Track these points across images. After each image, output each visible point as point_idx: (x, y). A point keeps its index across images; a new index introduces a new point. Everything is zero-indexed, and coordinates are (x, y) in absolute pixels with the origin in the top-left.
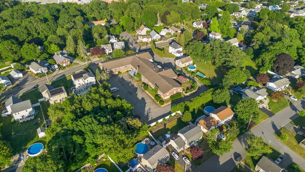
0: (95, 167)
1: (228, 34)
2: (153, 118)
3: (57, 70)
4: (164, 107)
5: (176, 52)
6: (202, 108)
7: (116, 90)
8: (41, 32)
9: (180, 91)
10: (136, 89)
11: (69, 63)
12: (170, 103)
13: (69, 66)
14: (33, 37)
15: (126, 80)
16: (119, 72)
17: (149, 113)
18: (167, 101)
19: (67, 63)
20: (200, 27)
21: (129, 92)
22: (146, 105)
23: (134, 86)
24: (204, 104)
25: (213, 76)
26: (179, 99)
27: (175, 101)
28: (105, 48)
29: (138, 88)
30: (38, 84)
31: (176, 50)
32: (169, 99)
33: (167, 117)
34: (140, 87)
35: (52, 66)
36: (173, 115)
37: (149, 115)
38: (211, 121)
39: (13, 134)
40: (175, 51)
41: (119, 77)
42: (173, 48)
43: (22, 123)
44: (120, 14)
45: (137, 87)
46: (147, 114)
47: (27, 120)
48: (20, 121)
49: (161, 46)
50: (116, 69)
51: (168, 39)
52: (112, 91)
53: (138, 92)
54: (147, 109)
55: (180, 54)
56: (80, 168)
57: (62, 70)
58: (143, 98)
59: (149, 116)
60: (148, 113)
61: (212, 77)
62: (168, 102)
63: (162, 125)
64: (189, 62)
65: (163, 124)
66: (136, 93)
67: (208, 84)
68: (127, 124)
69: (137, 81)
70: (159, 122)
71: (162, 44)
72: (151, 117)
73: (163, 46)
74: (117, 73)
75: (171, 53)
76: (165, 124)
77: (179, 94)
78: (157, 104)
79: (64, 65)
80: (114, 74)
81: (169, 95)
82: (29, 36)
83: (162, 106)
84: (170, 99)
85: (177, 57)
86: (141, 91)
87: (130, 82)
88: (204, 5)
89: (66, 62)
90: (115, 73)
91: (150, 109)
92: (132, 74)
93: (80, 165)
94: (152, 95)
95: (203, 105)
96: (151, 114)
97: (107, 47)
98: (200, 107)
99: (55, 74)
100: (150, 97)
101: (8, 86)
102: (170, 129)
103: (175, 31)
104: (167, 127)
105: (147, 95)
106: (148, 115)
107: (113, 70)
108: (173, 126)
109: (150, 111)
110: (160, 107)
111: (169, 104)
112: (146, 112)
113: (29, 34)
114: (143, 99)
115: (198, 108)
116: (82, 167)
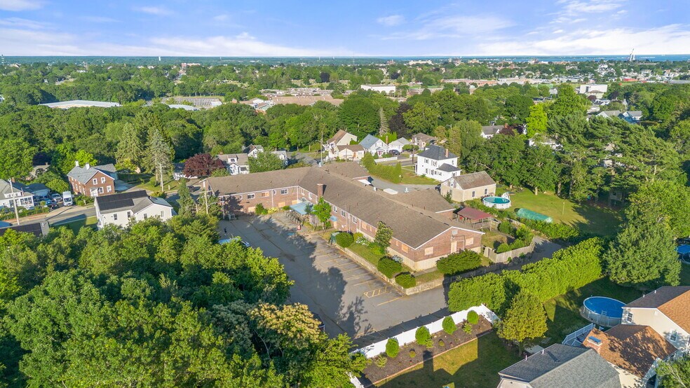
2: (374, 330)
4: (416, 294)
5: (440, 169)
6: (571, 304)
8: (65, 139)
9: (472, 246)
10: (312, 247)
11: (109, 189)
12: (438, 283)
15: (279, 227)
16: (260, 208)
17: (359, 312)
18: (426, 276)
19: (105, 189)
21: (286, 255)
22: (346, 288)
23: (305, 241)
25: (576, 221)
28: (229, 161)
29: (319, 245)
31: (440, 163)
32: (433, 270)
33: (435, 327)
34: (324, 243)
35: (55, 196)
37: (357, 321)
38: (638, 337)
40: (434, 168)
41: (259, 220)
42: (430, 160)
45: (313, 241)
46: (348, 316)
50: (249, 197)
51: (410, 156)
53: (315, 253)
54: (347, 299)
55: (451, 173)
58: (336, 269)
59: (358, 324)
60: (352, 314)
62: (429, 281)
63: (413, 356)
64: (486, 187)
65: (420, 351)
66: (311, 256)
67: (570, 234)
68: (252, 324)
69: (317, 229)
70: (401, 344)
72: (364, 325)
74: (252, 209)
75: (423, 176)
76: (428, 355)
77: (465, 254)
78: (390, 288)
80: (242, 210)
81: (432, 256)
83: (409, 291)
84: (436, 272)
86: (329, 251)
87: (293, 231)
89: (102, 185)
90: (246, 210)
91: (361, 302)
92: (302, 211)
94: (368, 259)
96: (363, 317)
97: (236, 159)
98: (562, 300)
99: (55, 213)
100: (358, 266)
102: (452, 373)
104: (436, 367)
105: (351, 261)
106: (352, 317)
107: (241, 196)
108: (464, 363)
109: (360, 307)
110: (398, 296)
111: (435, 289)
112: (345, 310)
114: (335, 272)
115: (554, 302)
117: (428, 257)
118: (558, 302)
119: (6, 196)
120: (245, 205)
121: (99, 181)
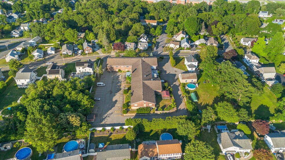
0: (28, 144)
1: (274, 61)
3: (79, 54)
4: (126, 116)
5: (188, 65)
7: (102, 85)
9: (151, 106)
10: (120, 90)
11: (91, 51)
12: (134, 114)
13: (91, 54)
14: (88, 24)
15: (119, 79)
16: (120, 70)
18: (133, 111)
20: (247, 44)
21: (111, 91)
23: (120, 87)
24: (167, 130)
25: (208, 103)
26: (146, 114)
27: (141, 114)
28: (128, 45)
29: (122, 90)
30: (58, 62)
31: (189, 63)
33: (118, 128)
36: (125, 127)
38: (151, 150)
39: (8, 94)
42: (187, 61)
43: (19, 89)
44: (174, 17)
45: (122, 88)
47: (23, 88)
48: (19, 87)
49: (183, 56)
50: (116, 67)
51: (197, 50)
52: (98, 85)
53: (118, 93)
54: (110, 112)
56: (18, 140)
57: (83, 56)
58: (117, 101)
60: (107, 117)
61: (205, 103)
62: (132, 113)
63: (108, 133)
64: (192, 80)
65: (110, 132)
66: (116, 94)
67: (190, 110)
68: (67, 119)
69: (128, 83)
70: (106, 129)
71: (187, 53)
72: (106, 121)
73: (185, 56)
74: (117, 70)
76: (111, 134)
77: (149, 108)
79: (87, 52)
81: (137, 106)
82: (85, 23)
83: (124, 115)
84: (136, 111)
85: (188, 71)
86: (122, 93)
87: (121, 82)
88: (280, 21)
91: (112, 114)
93: (19, 138)
95: (165, 129)
97: (130, 45)
98: (160, 131)
99: (76, 57)
101: (40, 58)
102: (112, 140)
103: (211, 43)
104: (111, 137)
105: (123, 99)
106: (105, 118)
108: (117, 138)
109: (110, 115)
110: (122, 115)
111: (132, 116)
112: (106, 115)
113: (86, 22)
115: (157, 131)
116: (19, 140)
117: (136, 106)
118: (158, 131)
119: (65, 51)
120: (115, 69)
121: (88, 49)
